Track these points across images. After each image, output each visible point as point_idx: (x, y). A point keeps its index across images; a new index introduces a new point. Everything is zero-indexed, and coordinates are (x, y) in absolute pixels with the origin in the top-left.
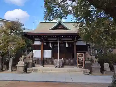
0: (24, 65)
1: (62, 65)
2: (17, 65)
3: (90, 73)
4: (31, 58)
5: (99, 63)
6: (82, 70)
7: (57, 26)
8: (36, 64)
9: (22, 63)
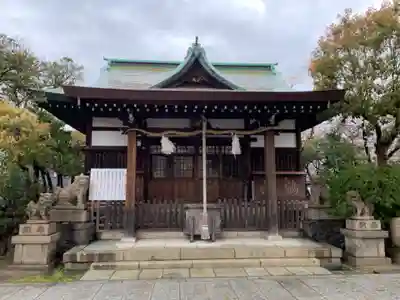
0: (48, 239)
2: (15, 239)
5: (376, 219)
7: (186, 75)
8: (102, 228)
9: (40, 229)
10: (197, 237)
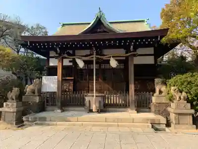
0: (15, 110)
1: (102, 108)
3: (168, 125)
4: (36, 94)
5: (188, 102)
6: (148, 120)
8: (47, 105)
10: (91, 111)
